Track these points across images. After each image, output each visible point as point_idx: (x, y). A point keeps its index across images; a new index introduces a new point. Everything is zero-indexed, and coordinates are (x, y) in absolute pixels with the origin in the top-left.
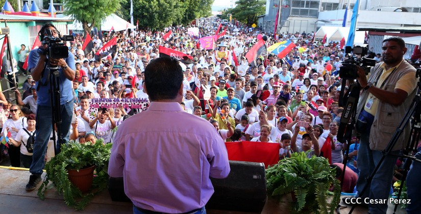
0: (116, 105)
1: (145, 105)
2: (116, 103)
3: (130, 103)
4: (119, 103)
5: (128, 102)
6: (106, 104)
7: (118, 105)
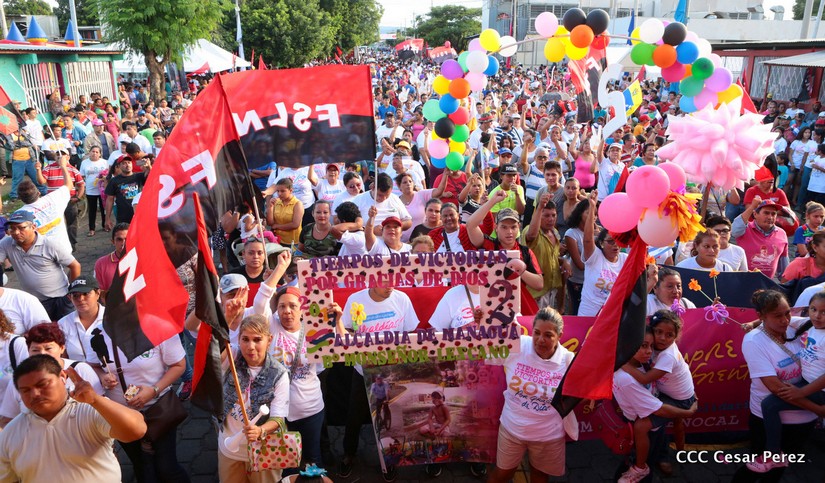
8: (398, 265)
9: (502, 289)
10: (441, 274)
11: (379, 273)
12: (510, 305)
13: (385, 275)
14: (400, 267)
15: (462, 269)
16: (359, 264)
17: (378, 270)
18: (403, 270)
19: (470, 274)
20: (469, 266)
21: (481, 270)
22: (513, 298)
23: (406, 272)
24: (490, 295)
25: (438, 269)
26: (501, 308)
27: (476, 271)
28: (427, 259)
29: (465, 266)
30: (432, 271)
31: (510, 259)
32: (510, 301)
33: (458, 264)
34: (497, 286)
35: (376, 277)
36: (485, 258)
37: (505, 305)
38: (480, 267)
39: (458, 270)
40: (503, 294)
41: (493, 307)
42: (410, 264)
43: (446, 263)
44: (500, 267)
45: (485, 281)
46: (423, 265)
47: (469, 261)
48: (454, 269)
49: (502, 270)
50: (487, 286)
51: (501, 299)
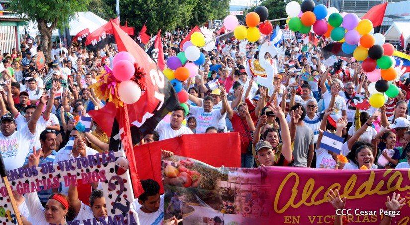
0: (49, 180)
1: (112, 170)
2: (47, 176)
3: (77, 171)
4: (54, 175)
5: (73, 168)
6: (27, 182)
7: (52, 180)
8: (47, 173)
9: (117, 183)
10: (75, 176)
11: (37, 180)
12: (125, 196)
13: (41, 181)
14: (48, 174)
15: (88, 171)
16: (24, 175)
17: (35, 178)
18: (51, 176)
19: (94, 173)
20: (92, 167)
21: (100, 170)
22: (125, 190)
23: (53, 177)
24: (110, 190)
25: (73, 173)
26: (119, 199)
27: (97, 171)
28: (65, 166)
29: (89, 168)
30: (69, 174)
31: (117, 158)
32: (124, 193)
33: (85, 167)
34: (113, 182)
35: (35, 183)
36: (101, 160)
37: (122, 197)
38: (99, 167)
39: (85, 171)
40: (118, 187)
41: (114, 199)
42: (54, 171)
43: (76, 168)
44: (112, 165)
45: (105, 178)
46: (62, 170)
47: (91, 164)
48: (82, 171)
49: (114, 168)
50: (106, 182)
51: (118, 192)
